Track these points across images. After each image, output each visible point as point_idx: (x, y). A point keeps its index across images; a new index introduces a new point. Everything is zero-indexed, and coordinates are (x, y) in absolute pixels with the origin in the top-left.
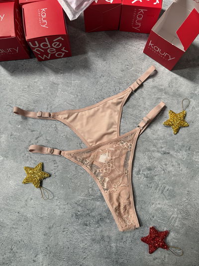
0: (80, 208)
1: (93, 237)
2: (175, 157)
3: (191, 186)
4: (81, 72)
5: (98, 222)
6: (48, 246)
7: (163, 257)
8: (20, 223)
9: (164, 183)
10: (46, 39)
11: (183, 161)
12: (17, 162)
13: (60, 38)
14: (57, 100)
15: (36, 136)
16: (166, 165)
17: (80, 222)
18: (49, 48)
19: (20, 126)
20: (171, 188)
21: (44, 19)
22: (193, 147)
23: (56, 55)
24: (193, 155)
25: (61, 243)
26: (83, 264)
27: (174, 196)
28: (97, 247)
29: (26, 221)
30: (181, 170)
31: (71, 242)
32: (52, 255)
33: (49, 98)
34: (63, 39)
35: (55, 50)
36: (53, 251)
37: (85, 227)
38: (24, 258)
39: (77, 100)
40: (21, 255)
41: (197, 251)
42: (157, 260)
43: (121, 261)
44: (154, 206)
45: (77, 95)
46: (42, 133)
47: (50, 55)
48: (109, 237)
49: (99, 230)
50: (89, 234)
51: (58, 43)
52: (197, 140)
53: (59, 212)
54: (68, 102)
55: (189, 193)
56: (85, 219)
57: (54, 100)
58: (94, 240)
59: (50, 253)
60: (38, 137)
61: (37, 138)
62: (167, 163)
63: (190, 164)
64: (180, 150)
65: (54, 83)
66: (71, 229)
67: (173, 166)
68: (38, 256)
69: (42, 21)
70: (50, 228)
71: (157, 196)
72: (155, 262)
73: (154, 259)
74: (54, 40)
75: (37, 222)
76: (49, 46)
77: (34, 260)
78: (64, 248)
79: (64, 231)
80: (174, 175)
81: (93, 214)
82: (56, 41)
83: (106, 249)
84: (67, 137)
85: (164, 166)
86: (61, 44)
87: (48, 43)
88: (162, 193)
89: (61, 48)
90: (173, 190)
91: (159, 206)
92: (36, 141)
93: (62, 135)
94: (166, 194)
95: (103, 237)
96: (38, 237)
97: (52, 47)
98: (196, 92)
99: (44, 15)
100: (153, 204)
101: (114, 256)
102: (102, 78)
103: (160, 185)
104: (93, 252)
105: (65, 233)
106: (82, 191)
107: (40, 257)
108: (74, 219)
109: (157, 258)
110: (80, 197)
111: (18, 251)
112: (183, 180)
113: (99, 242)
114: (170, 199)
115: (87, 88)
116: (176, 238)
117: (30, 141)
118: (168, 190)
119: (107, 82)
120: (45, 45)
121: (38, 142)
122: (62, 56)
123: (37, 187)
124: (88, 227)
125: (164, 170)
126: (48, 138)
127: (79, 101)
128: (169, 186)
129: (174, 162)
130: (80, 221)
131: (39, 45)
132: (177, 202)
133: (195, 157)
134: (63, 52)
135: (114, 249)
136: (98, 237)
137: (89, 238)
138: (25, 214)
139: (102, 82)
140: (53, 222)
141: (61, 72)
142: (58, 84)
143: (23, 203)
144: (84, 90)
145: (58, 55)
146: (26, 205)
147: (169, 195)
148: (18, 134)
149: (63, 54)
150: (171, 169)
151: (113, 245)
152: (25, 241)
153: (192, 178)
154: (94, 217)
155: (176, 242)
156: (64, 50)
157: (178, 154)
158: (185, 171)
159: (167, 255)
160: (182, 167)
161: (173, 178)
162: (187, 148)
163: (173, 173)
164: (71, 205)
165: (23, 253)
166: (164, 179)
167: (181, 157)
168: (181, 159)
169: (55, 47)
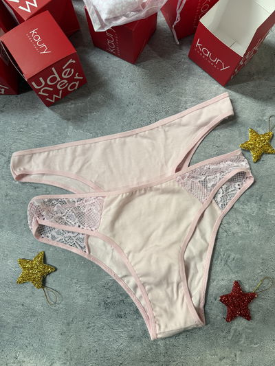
0: (109, 294)
1: (132, 333)
2: (240, 212)
3: (267, 252)
6: (68, 349)
7: (233, 356)
8: (26, 319)
9: (227, 250)
10: (53, 68)
11: (253, 217)
12: (16, 233)
13: (70, 61)
16: (229, 223)
17: (111, 312)
18: (59, 82)
20: (238, 256)
22: (265, 196)
24: (266, 206)
25: (85, 345)
27: (243, 268)
28: (137, 346)
29: (34, 316)
30: (251, 230)
31: (100, 342)
32: (73, 362)
34: (74, 62)
35: (66, 81)
36: (76, 357)
37: (119, 319)
44: (215, 282)
47: (61, 92)
49: (138, 322)
50: (126, 329)
52: (271, 185)
53: (80, 301)
55: (264, 262)
56: (118, 308)
58: (132, 337)
59: (71, 360)
62: (230, 221)
63: (263, 221)
64: (248, 201)
66: (99, 324)
67: (239, 224)
70: (68, 324)
71: (218, 268)
73: (221, 360)
74: (64, 67)
75: (50, 317)
76: (59, 79)
78: (90, 352)
79: (88, 328)
80: (241, 238)
81: (129, 300)
83: (151, 349)
85: (226, 225)
86: (73, 70)
87: (57, 75)
88: (226, 263)
90: (242, 260)
91: (223, 283)
94: (232, 265)
95: (144, 333)
96: (52, 338)
97: (62, 79)
98: (265, 118)
100: (213, 280)
101: (162, 359)
103: (222, 253)
104: (132, 354)
105: (90, 329)
108: (102, 309)
110: (108, 278)
111: (25, 360)
112: (255, 244)
113: (139, 340)
114: (237, 272)
116: (251, 326)
118: (234, 259)
122: (76, 88)
124: (123, 320)
125: (226, 231)
128: (236, 254)
129: (240, 218)
130: (111, 310)
132: (248, 276)
133: (269, 210)
134: (76, 80)
135: (162, 349)
136: (139, 333)
137: (125, 335)
138: (32, 306)
139: (130, 111)
140: (73, 315)
145: (70, 88)
146: (33, 293)
147: (236, 267)
149: (77, 83)
150: (236, 229)
152: (34, 345)
153: (268, 239)
154: (130, 304)
155: (250, 333)
157: (246, 207)
158: (256, 230)
159: (238, 353)
160: (252, 224)
161: (239, 242)
162: (258, 198)
163: (240, 235)
164: (96, 289)
165: (32, 362)
166: (227, 244)
167: (249, 211)
168: (249, 215)
169: (66, 77)
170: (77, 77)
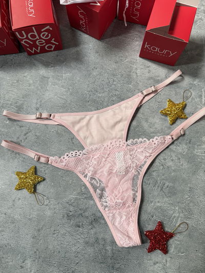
0: (71, 209)
1: (87, 239)
2: (174, 152)
3: (194, 182)
4: (73, 64)
5: (91, 223)
6: (37, 250)
7: (164, 261)
8: (7, 225)
9: (163, 179)
10: (33, 28)
11: (183, 155)
12: (4, 159)
13: (48, 27)
14: (47, 94)
15: (24, 132)
16: (165, 159)
17: (72, 223)
18: (37, 39)
19: (8, 122)
20: (171, 184)
21: (31, 8)
22: (193, 140)
23: (46, 48)
24: (194, 148)
25: (51, 247)
26: (75, 269)
27: (175, 194)
28: (90, 250)
29: (13, 223)
30: (182, 165)
31: (62, 245)
32: (41, 260)
33: (39, 92)
34: (51, 29)
35: (44, 42)
36: (43, 256)
37: (77, 228)
38: (11, 263)
39: (69, 93)
40: (7, 260)
41: (202, 254)
42: (158, 265)
43: (117, 266)
44: (153, 204)
45: (69, 89)
46: (31, 129)
47: (39, 48)
48: (104, 240)
49: (92, 232)
50: (82, 236)
51: (47, 33)
53: (49, 213)
54: (59, 95)
55: (191, 190)
56: (78, 220)
57: (44, 95)
58: (87, 243)
59: (40, 258)
60: (27, 133)
61: (25, 134)
62: (166, 157)
63: (191, 159)
64: (180, 144)
65: (44, 77)
66: (63, 231)
67: (172, 160)
68: (26, 262)
69: (29, 10)
70: (39, 230)
71: (156, 193)
72: (156, 266)
73: (155, 264)
74: (42, 30)
75: (25, 224)
76: (38, 37)
77: (21, 266)
78: (54, 252)
79: (54, 234)
80: (174, 171)
81: (87, 214)
82: (44, 31)
83: (101, 253)
84: (57, 133)
85: (163, 161)
86: (50, 35)
87: (36, 34)
88: (162, 190)
89: (51, 39)
90: (174, 188)
91: (159, 204)
92: (25, 137)
93: (53, 130)
94: (166, 191)
95: (97, 240)
96: (26, 240)
97: (40, 38)
99: (31, 4)
100: (152, 202)
101: (110, 261)
102: (95, 70)
103: (159, 182)
104: (86, 256)
105: (55, 235)
106: (74, 190)
107: (29, 262)
108: (65, 220)
109: (157, 263)
110: (72, 196)
111: (4, 256)
112: (184, 176)
113: (92, 245)
114: (170, 197)
115: (79, 81)
116: (179, 239)
117: (18, 138)
118: (167, 187)
119: (100, 74)
120: (33, 36)
121: (26, 138)
122: (52, 49)
123: (31, 193)
124: (81, 229)
125: (162, 165)
126: (37, 134)
127: (71, 94)
128: (169, 182)
129: (174, 156)
130: (72, 221)
131: (27, 36)
132: (178, 200)
133: (196, 150)
135: (109, 253)
136: (92, 240)
137: (81, 241)
138: (12, 215)
139: (95, 74)
140: (42, 223)
141: (52, 65)
142: (48, 78)
143: (10, 204)
144: (76, 83)
145: (47, 48)
146: (14, 205)
147: (169, 192)
148: (6, 131)
149: (54, 46)
150: (170, 163)
151: (109, 248)
152: (12, 245)
153: (194, 173)
154: (87, 217)
155: (178, 244)
156: (54, 42)
157: (178, 148)
158: (186, 165)
159: (169, 259)
160: (183, 161)
161: (172, 174)
162: (188, 142)
163: (173, 168)
164: (62, 204)
165: (9, 258)
166: (163, 175)
167: (181, 150)
168: (181, 153)
169: (43, 38)
170: (53, 41)
